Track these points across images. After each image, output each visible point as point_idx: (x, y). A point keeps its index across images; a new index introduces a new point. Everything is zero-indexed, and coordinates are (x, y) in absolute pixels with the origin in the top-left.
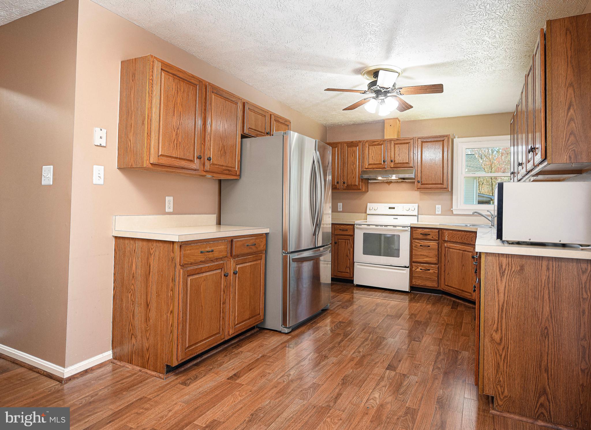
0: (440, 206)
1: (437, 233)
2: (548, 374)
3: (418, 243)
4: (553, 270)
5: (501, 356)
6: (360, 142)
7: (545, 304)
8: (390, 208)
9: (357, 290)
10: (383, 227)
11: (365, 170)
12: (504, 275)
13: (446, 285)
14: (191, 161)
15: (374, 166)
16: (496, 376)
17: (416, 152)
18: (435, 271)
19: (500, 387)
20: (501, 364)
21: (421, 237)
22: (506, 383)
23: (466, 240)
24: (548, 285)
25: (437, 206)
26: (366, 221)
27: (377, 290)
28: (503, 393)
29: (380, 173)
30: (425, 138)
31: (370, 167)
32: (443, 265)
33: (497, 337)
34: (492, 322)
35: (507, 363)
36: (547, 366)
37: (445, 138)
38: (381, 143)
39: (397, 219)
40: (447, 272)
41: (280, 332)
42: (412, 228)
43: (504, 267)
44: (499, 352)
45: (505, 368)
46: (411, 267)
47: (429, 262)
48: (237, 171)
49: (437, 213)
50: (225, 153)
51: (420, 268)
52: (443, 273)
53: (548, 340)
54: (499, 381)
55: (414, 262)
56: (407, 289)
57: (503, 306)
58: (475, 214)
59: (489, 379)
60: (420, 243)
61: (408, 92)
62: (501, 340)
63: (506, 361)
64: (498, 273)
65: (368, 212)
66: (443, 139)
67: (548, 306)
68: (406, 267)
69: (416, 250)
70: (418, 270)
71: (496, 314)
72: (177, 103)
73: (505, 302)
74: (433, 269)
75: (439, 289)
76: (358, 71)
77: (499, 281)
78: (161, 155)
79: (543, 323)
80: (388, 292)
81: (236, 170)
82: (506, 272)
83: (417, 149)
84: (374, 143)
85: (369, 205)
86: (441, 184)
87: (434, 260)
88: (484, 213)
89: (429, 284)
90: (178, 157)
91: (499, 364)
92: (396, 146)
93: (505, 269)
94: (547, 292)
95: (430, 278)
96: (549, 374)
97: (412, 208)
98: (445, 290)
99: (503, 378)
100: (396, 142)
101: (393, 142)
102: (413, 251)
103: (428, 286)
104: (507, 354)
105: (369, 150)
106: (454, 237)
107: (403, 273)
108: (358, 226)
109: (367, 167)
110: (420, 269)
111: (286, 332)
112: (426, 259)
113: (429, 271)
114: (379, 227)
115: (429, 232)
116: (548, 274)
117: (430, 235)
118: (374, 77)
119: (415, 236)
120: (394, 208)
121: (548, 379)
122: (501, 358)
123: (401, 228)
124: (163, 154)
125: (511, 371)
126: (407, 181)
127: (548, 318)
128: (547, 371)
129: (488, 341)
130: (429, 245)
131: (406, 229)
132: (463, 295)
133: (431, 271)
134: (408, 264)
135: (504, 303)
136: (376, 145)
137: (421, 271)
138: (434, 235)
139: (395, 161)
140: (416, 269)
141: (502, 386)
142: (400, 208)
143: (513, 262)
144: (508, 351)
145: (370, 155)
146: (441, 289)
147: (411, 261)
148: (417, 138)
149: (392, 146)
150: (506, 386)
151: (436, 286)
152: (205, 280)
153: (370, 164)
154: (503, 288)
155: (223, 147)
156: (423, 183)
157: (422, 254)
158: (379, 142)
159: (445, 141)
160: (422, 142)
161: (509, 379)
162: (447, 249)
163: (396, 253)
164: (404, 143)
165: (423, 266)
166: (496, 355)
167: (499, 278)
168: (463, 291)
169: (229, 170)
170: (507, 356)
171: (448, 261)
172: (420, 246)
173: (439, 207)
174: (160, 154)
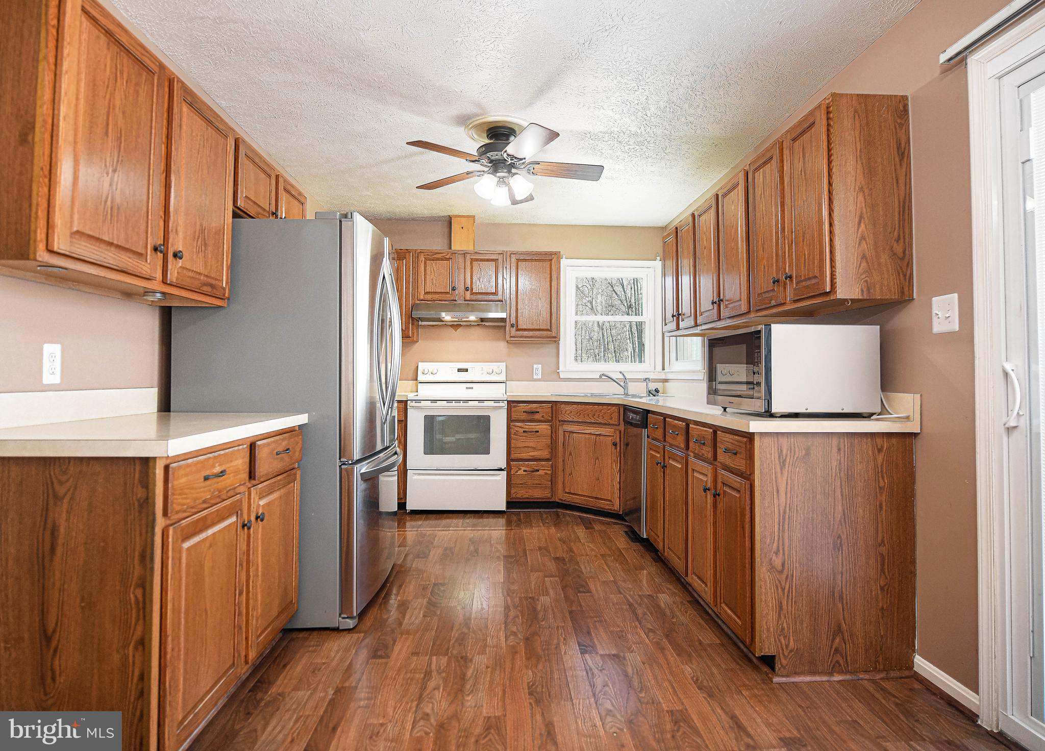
0: (540, 366)
1: (550, 410)
2: (842, 603)
3: (519, 427)
4: (845, 451)
5: (783, 590)
6: (408, 251)
7: (836, 503)
8: (459, 370)
9: (411, 520)
10: (462, 404)
11: (419, 302)
12: (784, 465)
13: (566, 493)
14: (140, 255)
15: (437, 297)
16: (778, 622)
17: (507, 277)
18: (548, 472)
19: (784, 637)
20: (784, 603)
21: (524, 416)
22: (791, 631)
23: (601, 417)
24: (840, 473)
25: (535, 366)
26: (416, 394)
27: (451, 515)
28: (787, 646)
29: (447, 309)
30: (522, 254)
31: (429, 297)
32: (560, 460)
33: (777, 562)
34: (771, 540)
35: (792, 599)
36: (842, 591)
37: (553, 256)
38: (447, 257)
39: (472, 388)
40: (567, 472)
41: (336, 630)
42: (509, 402)
43: (784, 452)
44: (781, 585)
45: (790, 607)
46: (509, 469)
47: (538, 457)
48: (224, 289)
49: (535, 377)
50: (206, 245)
51: (523, 468)
52: (560, 473)
53: (842, 553)
54: (783, 629)
55: (513, 460)
56: (503, 507)
57: (785, 512)
58: (603, 377)
59: (768, 630)
60: (523, 428)
61: (546, 171)
62: (783, 565)
63: (790, 597)
64: (777, 462)
65: (421, 378)
66: (550, 258)
67: (840, 504)
68: (501, 470)
69: (516, 440)
70: (521, 472)
71: (776, 527)
72: (114, 106)
73: (788, 506)
74: (544, 469)
75: (552, 500)
76: (463, 120)
77: (779, 475)
78: (78, 232)
79: (835, 531)
80: (472, 515)
81: (224, 285)
82: (788, 460)
83: (508, 270)
84: (435, 256)
85: (422, 366)
86: (547, 330)
87: (545, 454)
88: (615, 376)
89: (538, 494)
90: (115, 242)
91: (781, 603)
92: (475, 263)
93: (786, 456)
94: (839, 483)
95: (539, 484)
96: (845, 601)
97: (498, 370)
98: (565, 501)
99: (788, 625)
100: (475, 257)
101: (468, 257)
102: (513, 441)
103: (538, 498)
104: (792, 586)
105: (425, 267)
106: (580, 414)
107: (496, 480)
108: (414, 404)
109: (422, 297)
110: (524, 471)
111: (352, 627)
112: (532, 454)
113: (538, 473)
114: (454, 404)
115: (537, 408)
116: (839, 458)
117: (538, 412)
118: (487, 136)
119: (514, 416)
120: (466, 370)
121: (843, 610)
122: (784, 593)
123: (492, 404)
124: (81, 229)
125: (798, 610)
126: (487, 324)
127: (840, 521)
128: (841, 598)
129: (765, 571)
130: (537, 430)
131: (501, 404)
132: (598, 505)
133: (541, 472)
134: (503, 465)
135: (785, 507)
136: (438, 259)
137: (525, 473)
138: (545, 411)
139: (472, 289)
140: (517, 472)
141: (786, 636)
142: (477, 371)
143: (796, 445)
144: (792, 580)
145: (428, 277)
146: (557, 500)
147: (509, 459)
148: (509, 254)
149: (468, 263)
150: (791, 634)
151: (549, 495)
152: (211, 546)
153: (426, 293)
154: (784, 485)
155: (202, 231)
156: (519, 327)
157: (527, 444)
158: (444, 254)
159: (553, 261)
160: (518, 260)
161: (796, 623)
162: (567, 435)
163: (483, 448)
164: (488, 260)
165: (527, 466)
166: (778, 589)
167: (779, 470)
168: (596, 498)
169: (211, 285)
170: (792, 589)
171: (571, 454)
172: (524, 432)
173: (538, 368)
174: (75, 229)
